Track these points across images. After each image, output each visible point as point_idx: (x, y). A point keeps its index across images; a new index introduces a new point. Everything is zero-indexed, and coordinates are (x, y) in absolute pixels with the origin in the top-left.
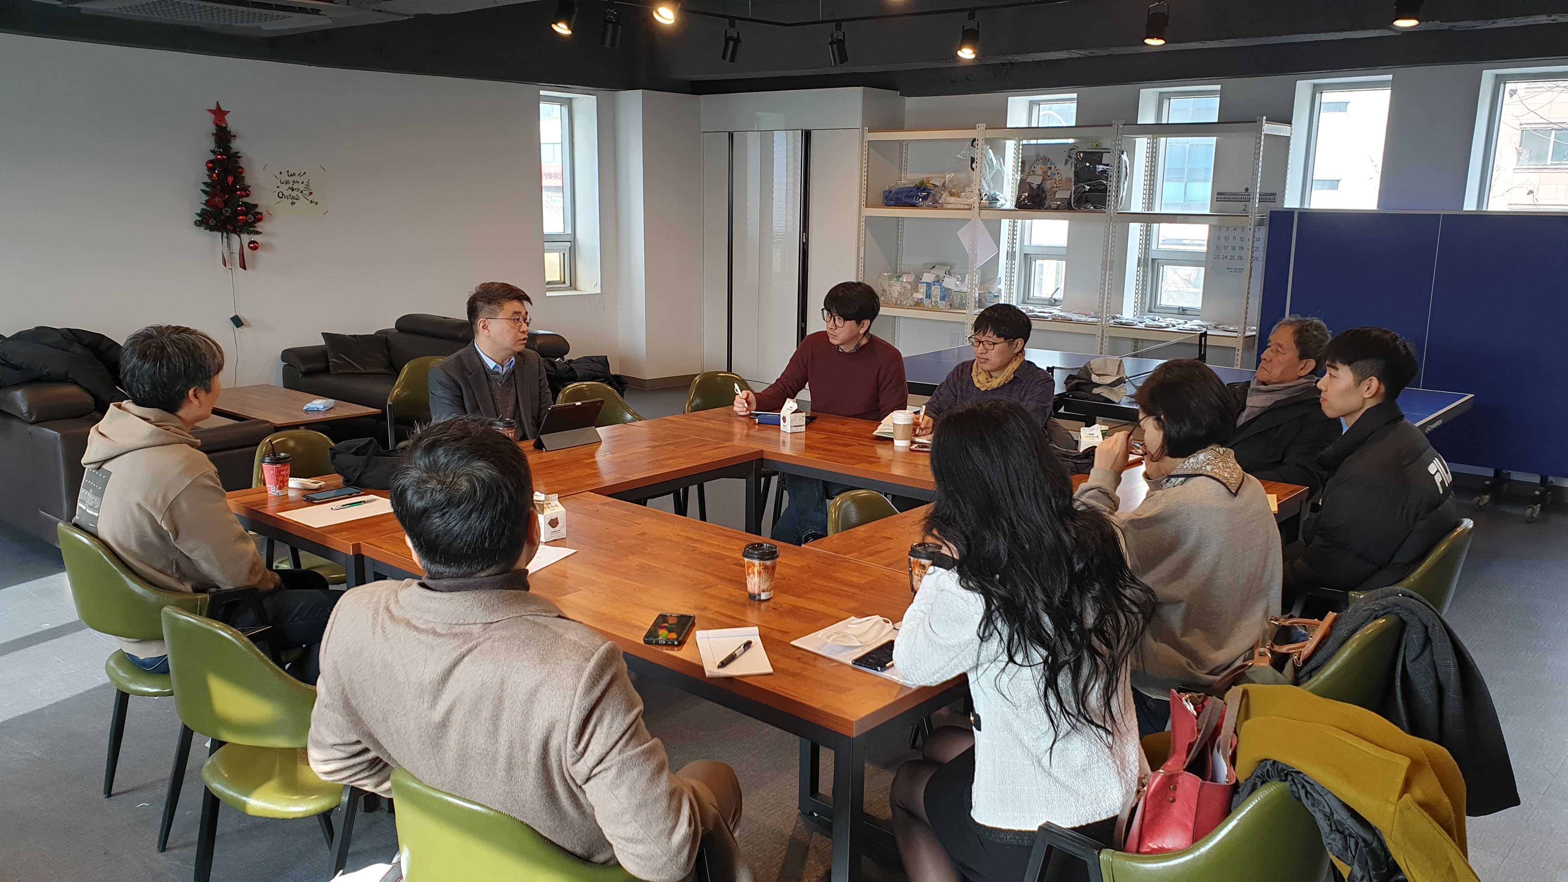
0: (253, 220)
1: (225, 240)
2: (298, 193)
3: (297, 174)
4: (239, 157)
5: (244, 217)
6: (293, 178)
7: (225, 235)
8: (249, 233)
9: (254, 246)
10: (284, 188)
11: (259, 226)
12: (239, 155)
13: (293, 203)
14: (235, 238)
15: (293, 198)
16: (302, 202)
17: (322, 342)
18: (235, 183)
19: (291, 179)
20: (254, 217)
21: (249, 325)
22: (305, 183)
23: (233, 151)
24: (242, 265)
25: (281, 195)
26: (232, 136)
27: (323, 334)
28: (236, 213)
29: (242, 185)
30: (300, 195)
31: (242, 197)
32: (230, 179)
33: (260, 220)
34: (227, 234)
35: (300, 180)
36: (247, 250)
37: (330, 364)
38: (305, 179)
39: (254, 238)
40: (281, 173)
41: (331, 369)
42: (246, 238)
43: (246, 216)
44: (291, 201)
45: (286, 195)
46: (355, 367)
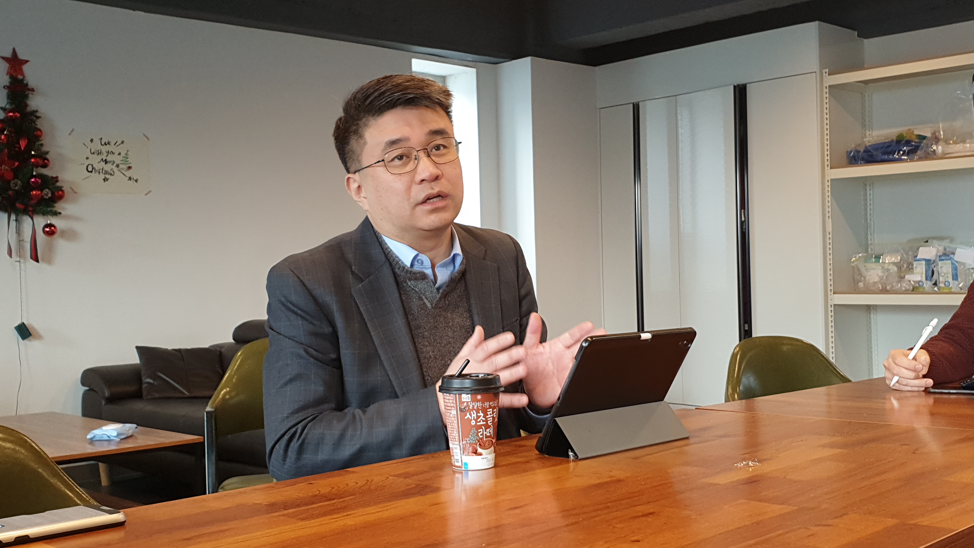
0: (50, 195)
1: (13, 224)
2: (114, 167)
3: (112, 143)
4: (38, 117)
5: (39, 192)
6: (108, 148)
7: (13, 217)
8: (45, 214)
9: (50, 230)
10: (95, 160)
11: (59, 206)
12: (38, 114)
13: (105, 180)
14: (27, 222)
15: (106, 173)
16: (118, 178)
17: (134, 359)
18: (29, 147)
19: (104, 149)
20: (53, 194)
21: (39, 337)
22: (123, 154)
23: (29, 109)
24: (33, 256)
25: (90, 169)
26: (29, 90)
27: (138, 348)
28: (28, 187)
29: (37, 150)
30: (115, 169)
31: (37, 167)
32: (23, 144)
33: (61, 197)
34: (17, 216)
35: (116, 151)
36: (41, 237)
37: (144, 386)
38: (122, 149)
39: (52, 220)
40: (92, 141)
41: (144, 393)
42: (40, 221)
43: (42, 190)
44: (102, 176)
45: (97, 168)
46: (176, 389)
